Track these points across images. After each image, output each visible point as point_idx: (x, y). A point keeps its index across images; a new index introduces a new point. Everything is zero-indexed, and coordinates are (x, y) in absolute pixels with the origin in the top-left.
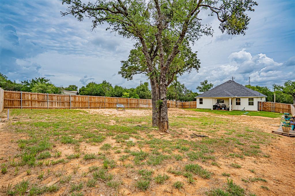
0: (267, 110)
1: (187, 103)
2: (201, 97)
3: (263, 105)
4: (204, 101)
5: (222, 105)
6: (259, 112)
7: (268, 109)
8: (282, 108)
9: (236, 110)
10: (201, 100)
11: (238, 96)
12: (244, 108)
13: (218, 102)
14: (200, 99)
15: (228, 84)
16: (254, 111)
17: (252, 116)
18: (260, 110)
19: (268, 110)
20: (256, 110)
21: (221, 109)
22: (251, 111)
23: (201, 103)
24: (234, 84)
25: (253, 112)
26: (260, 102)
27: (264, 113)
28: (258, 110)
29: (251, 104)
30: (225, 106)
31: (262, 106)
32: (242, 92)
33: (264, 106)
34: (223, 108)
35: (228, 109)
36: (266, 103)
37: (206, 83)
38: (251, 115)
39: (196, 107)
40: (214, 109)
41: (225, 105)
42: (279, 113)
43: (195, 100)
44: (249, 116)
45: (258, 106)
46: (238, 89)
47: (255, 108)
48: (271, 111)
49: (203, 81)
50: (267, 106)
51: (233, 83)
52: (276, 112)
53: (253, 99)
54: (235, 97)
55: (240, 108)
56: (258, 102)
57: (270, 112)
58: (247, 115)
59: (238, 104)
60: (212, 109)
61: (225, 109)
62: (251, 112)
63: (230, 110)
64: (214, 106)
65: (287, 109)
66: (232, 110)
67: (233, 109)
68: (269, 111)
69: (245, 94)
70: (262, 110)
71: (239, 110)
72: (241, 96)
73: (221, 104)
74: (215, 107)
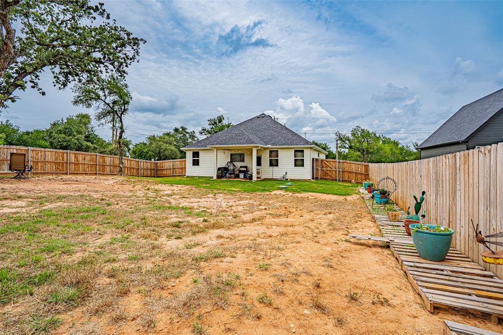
0: (328, 177)
1: (167, 164)
2: (196, 149)
3: (323, 167)
4: (203, 157)
5: (241, 167)
6: (314, 183)
7: (330, 174)
8: (354, 171)
9: (270, 179)
10: (196, 154)
11: (273, 144)
12: (286, 173)
13: (232, 161)
14: (193, 152)
15: (258, 121)
16: (305, 181)
17: (298, 192)
18: (317, 178)
19: (331, 176)
20: (308, 176)
21: (237, 176)
22: (299, 180)
23: (196, 163)
24: (269, 121)
25: (302, 183)
26: (317, 160)
27: (324, 185)
28: (313, 178)
29: (299, 163)
30: (245, 169)
31: (319, 168)
32: (282, 137)
33: (324, 169)
34: (242, 175)
35: (251, 178)
36: (326, 161)
37: (220, 121)
38: (294, 192)
39: (185, 173)
40: (218, 177)
41: (246, 167)
42: (350, 182)
43: (183, 155)
44: (290, 194)
45: (313, 168)
46: (276, 131)
47: (305, 173)
48: (336, 180)
49: (215, 117)
50: (329, 169)
51: (267, 120)
52: (345, 181)
53: (302, 151)
54: (267, 148)
55: (277, 173)
56: (313, 159)
57: (334, 181)
58: (286, 189)
59: (274, 163)
60: (215, 178)
61: (245, 177)
62: (299, 183)
63: (254, 178)
64: (219, 169)
65: (363, 174)
66: (258, 178)
67: (263, 177)
68: (332, 180)
69: (288, 140)
70: (319, 177)
71: (274, 178)
72: (279, 145)
73: (238, 164)
74: (223, 172)
